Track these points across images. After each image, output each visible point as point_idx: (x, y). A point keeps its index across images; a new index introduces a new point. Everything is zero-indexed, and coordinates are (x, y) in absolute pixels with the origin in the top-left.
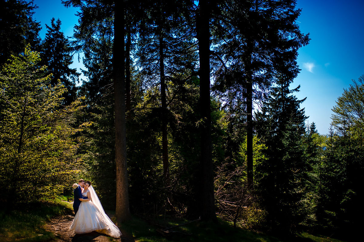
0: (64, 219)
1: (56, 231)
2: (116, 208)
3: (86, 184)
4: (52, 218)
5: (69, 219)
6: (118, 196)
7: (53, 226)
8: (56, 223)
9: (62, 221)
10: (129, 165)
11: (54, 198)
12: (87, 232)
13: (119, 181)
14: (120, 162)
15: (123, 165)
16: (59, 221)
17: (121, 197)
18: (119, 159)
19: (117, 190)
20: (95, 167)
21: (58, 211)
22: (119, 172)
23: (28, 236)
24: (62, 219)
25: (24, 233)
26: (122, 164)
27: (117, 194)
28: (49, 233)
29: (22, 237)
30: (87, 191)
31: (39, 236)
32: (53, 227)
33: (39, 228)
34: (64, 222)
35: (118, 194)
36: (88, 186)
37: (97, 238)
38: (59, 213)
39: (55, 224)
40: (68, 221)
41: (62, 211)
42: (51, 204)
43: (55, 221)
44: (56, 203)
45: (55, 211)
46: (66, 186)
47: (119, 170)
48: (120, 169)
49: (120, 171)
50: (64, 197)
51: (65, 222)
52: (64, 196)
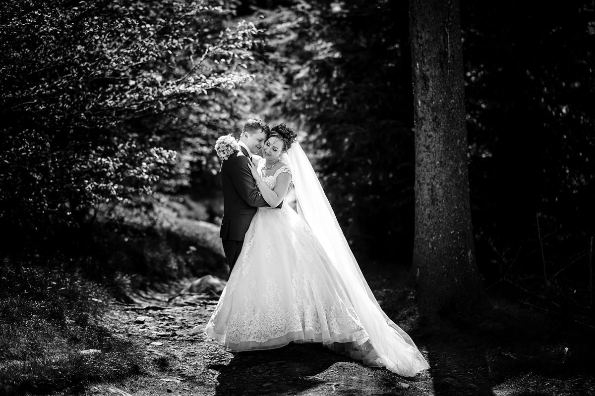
0: (191, 290)
1: (155, 340)
2: (416, 251)
3: (272, 140)
4: (139, 287)
5: (210, 294)
6: (423, 195)
7: (141, 318)
8: (155, 309)
9: (183, 302)
10: (470, 57)
11: (150, 207)
12: (272, 344)
13: (427, 126)
14: (427, 41)
15: (443, 54)
16: (170, 300)
17: (434, 201)
18: (423, 27)
19: (417, 169)
20: (323, 69)
21: (166, 261)
22: (426, 87)
23: (39, 355)
24: (182, 292)
25: (22, 340)
26: (437, 50)
27: (417, 186)
28: (124, 346)
29: (16, 358)
30: (278, 172)
31: (82, 356)
32: (142, 322)
33: (82, 321)
34: (190, 304)
35: (420, 184)
36: (280, 149)
37: (328, 372)
38: (171, 269)
39: (151, 311)
40: (208, 299)
41: (181, 260)
42: (134, 230)
43: (153, 302)
44: (158, 226)
45: (153, 260)
46: (202, 154)
47: (425, 78)
48: (428, 73)
49: (431, 83)
50: (193, 204)
51: (194, 305)
52: (195, 199)
